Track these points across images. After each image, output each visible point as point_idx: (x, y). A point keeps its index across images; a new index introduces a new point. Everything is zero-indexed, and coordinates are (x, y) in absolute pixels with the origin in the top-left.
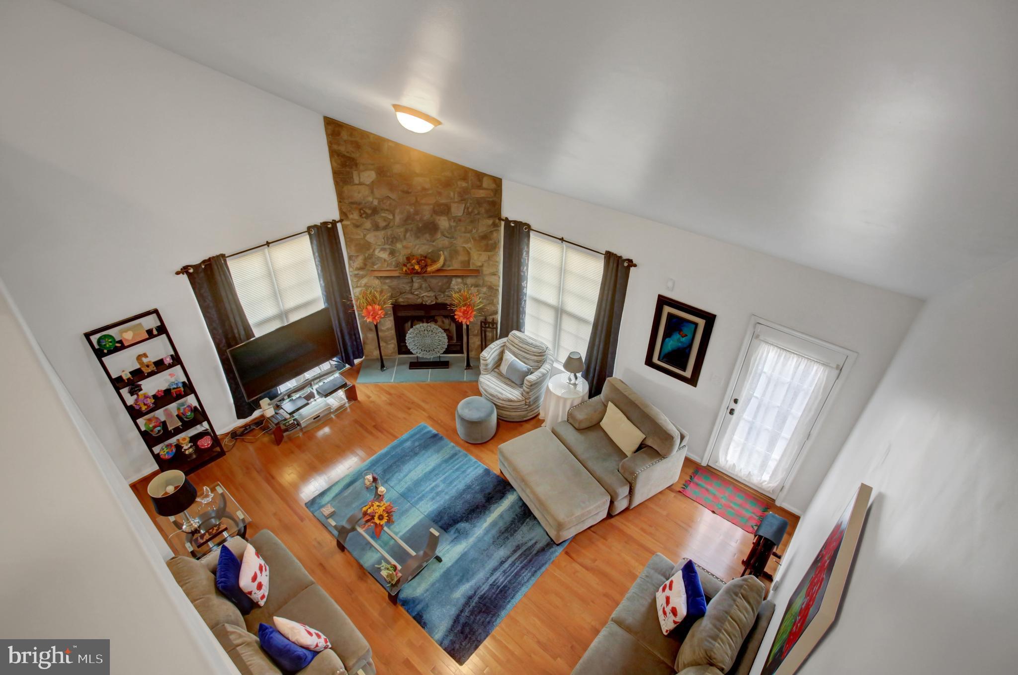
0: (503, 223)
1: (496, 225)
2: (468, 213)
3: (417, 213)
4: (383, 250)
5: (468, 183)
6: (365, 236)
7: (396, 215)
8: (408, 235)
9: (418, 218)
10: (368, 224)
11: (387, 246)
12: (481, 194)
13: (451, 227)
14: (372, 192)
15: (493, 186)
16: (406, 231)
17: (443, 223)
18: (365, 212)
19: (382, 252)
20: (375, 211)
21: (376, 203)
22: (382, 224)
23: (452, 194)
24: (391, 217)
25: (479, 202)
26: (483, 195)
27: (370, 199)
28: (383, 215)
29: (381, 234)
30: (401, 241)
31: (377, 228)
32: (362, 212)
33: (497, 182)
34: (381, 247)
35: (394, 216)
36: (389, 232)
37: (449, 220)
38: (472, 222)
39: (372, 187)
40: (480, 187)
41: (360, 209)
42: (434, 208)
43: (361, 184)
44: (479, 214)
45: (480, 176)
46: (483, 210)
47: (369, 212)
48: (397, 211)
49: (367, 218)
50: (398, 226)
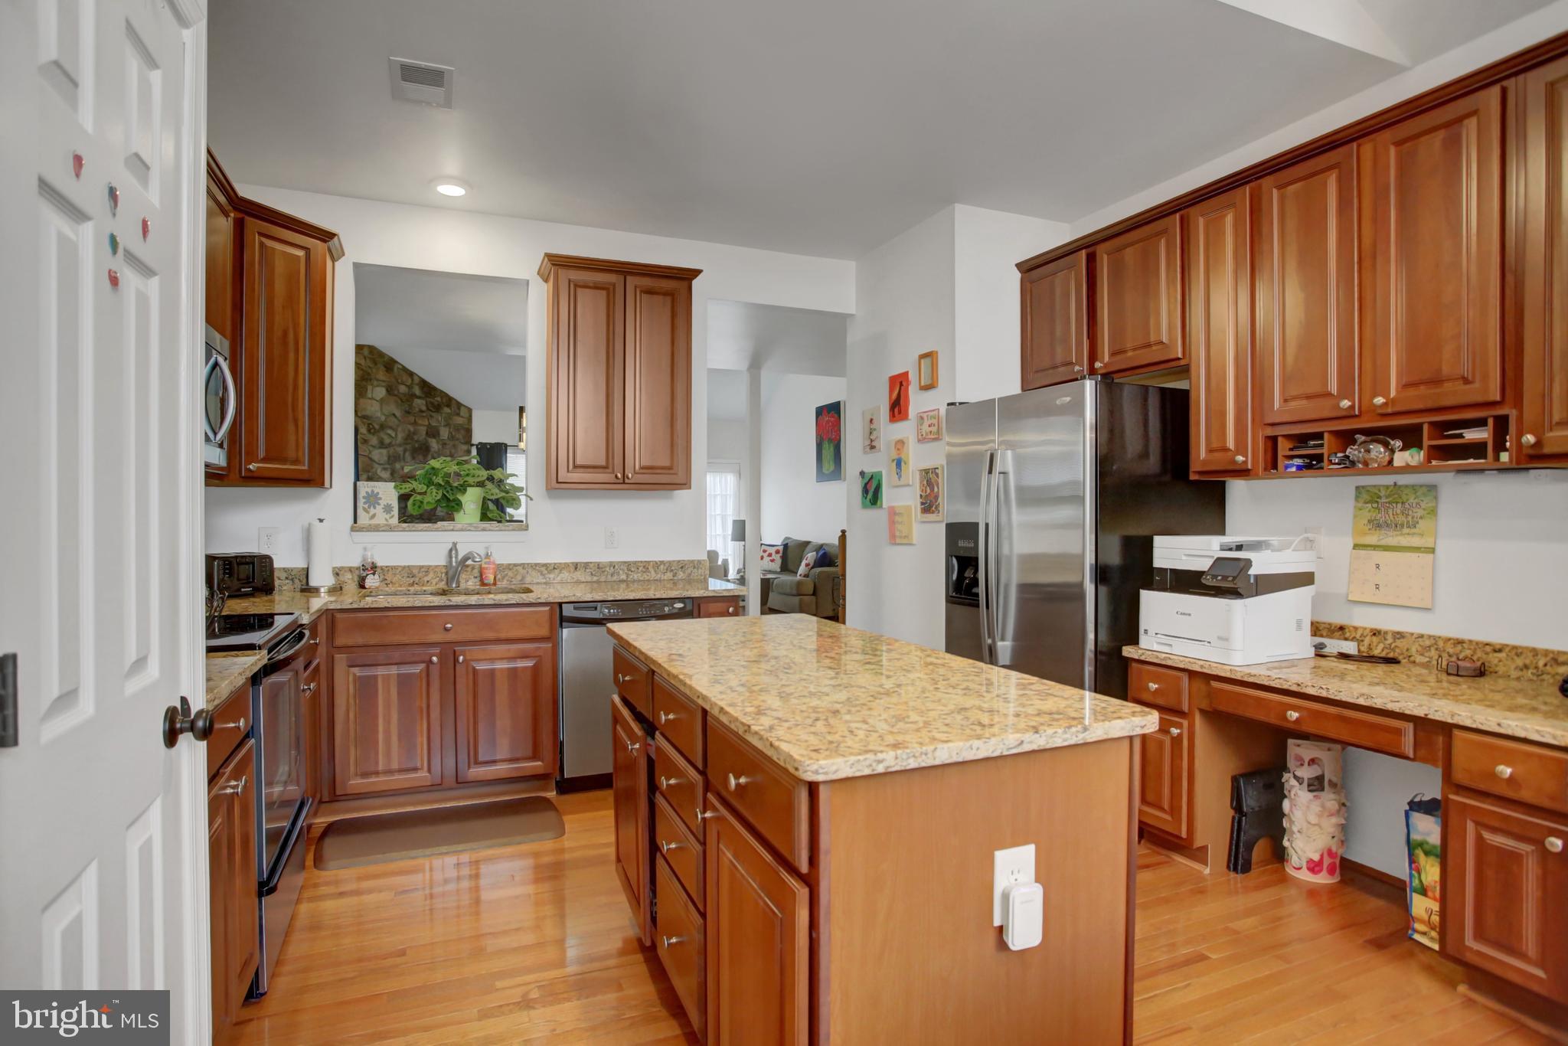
0: (474, 451)
1: (469, 452)
2: (452, 437)
3: (414, 433)
4: (385, 469)
5: (451, 409)
6: (370, 452)
7: (398, 433)
8: (407, 454)
9: (416, 437)
10: (374, 441)
11: (388, 466)
12: (459, 420)
13: (439, 450)
14: (381, 409)
15: (467, 415)
16: (405, 451)
17: (434, 444)
18: (374, 428)
19: (383, 472)
20: (383, 427)
21: (383, 418)
22: (387, 441)
23: (440, 419)
24: (393, 435)
25: (458, 428)
26: (461, 422)
27: (379, 414)
28: (390, 432)
29: (384, 451)
30: (400, 461)
31: (382, 445)
32: (371, 426)
33: (470, 410)
34: (382, 466)
35: (396, 434)
36: (392, 450)
37: (438, 443)
38: (454, 446)
39: (382, 401)
40: (458, 414)
41: (369, 424)
42: (427, 430)
43: (372, 399)
44: (458, 439)
45: (459, 405)
46: (461, 437)
47: (377, 427)
48: (400, 429)
49: (373, 434)
50: (400, 445)
